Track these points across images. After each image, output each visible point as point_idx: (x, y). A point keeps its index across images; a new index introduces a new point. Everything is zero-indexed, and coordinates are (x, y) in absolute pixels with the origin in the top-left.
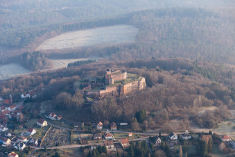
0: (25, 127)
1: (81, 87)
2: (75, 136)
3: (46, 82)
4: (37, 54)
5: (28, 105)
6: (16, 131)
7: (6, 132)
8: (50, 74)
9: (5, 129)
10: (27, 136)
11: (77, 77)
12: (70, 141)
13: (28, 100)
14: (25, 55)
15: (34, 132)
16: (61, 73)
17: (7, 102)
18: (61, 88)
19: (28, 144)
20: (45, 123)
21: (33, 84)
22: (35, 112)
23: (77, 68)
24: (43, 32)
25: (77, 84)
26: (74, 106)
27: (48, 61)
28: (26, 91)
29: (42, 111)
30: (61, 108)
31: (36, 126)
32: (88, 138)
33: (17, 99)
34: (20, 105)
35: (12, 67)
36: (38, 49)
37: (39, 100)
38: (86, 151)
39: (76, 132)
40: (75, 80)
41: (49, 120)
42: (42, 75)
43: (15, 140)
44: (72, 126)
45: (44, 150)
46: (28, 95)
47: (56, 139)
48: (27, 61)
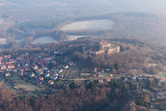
0: (57, 68)
1: (86, 49)
2: (83, 74)
3: (67, 46)
4: (61, 32)
5: (58, 57)
6: (52, 70)
7: (47, 70)
8: (68, 42)
9: (46, 69)
10: (58, 73)
11: (83, 44)
12: (80, 77)
13: (57, 55)
14: (55, 32)
15: (61, 71)
16: (74, 42)
17: (47, 55)
18: (76, 49)
19: (58, 77)
20: (67, 67)
21: (60, 47)
22: (62, 61)
23: (83, 40)
24: (64, 21)
25: (84, 48)
26: (82, 59)
27: (66, 36)
28: (57, 50)
29: (66, 61)
30: (76, 59)
31: (62, 68)
32: (89, 76)
33: (52, 54)
34: (53, 57)
36: (61, 30)
37: (64, 55)
38: (88, 82)
39: (83, 72)
40: (83, 46)
41: (69, 65)
42: (65, 43)
43: (52, 74)
44: (81, 69)
45: (67, 81)
46: (58, 52)
47: (73, 75)
48: (56, 35)
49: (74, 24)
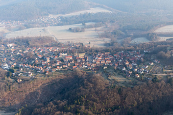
0: (144, 64)
1: (170, 50)
2: (165, 70)
3: (155, 46)
4: (154, 34)
5: (147, 55)
6: (140, 66)
7: (136, 66)
8: (157, 43)
9: (135, 64)
10: (144, 68)
11: (169, 45)
12: (162, 72)
13: (146, 53)
14: (148, 34)
15: (147, 67)
16: (163, 43)
17: (138, 53)
18: (161, 49)
19: (144, 71)
20: (152, 64)
21: (150, 46)
22: (149, 58)
23: (170, 41)
24: (157, 25)
25: (168, 48)
26: (166, 57)
27: (158, 37)
28: (146, 49)
29: (152, 59)
30: (160, 58)
31: (148, 64)
32: (170, 72)
33: (142, 52)
34: (143, 55)
35: (142, 38)
36: (154, 32)
37: (151, 54)
38: (169, 77)
39: (165, 69)
40: (168, 47)
41: (154, 62)
42: (154, 43)
43: (139, 69)
44: (164, 66)
45: (151, 75)
46: (147, 51)
47: (156, 71)
48: (149, 37)
49: (166, 27)
